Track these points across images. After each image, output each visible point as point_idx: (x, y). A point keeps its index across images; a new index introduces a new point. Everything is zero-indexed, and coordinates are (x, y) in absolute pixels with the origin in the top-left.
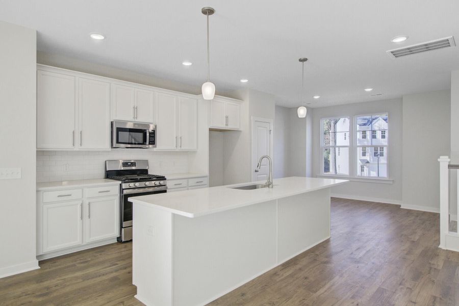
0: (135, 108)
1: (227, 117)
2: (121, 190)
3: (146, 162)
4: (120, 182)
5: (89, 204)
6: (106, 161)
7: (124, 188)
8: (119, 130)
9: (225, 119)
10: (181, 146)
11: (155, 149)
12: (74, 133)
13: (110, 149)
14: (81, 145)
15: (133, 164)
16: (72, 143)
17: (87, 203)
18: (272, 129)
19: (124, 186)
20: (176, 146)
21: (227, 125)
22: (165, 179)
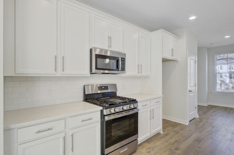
0: (110, 38)
1: (172, 50)
2: (103, 116)
3: (115, 86)
4: (101, 108)
5: (72, 136)
6: (84, 86)
7: (105, 114)
8: (98, 56)
9: (171, 51)
10: (141, 72)
11: (124, 75)
12: (56, 58)
13: (89, 75)
14: (63, 70)
15: (106, 88)
16: (54, 68)
17: (70, 135)
18: (197, 60)
19: (106, 112)
20: (138, 72)
21: (172, 56)
22: (137, 102)
